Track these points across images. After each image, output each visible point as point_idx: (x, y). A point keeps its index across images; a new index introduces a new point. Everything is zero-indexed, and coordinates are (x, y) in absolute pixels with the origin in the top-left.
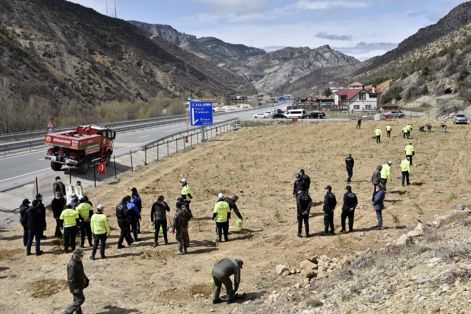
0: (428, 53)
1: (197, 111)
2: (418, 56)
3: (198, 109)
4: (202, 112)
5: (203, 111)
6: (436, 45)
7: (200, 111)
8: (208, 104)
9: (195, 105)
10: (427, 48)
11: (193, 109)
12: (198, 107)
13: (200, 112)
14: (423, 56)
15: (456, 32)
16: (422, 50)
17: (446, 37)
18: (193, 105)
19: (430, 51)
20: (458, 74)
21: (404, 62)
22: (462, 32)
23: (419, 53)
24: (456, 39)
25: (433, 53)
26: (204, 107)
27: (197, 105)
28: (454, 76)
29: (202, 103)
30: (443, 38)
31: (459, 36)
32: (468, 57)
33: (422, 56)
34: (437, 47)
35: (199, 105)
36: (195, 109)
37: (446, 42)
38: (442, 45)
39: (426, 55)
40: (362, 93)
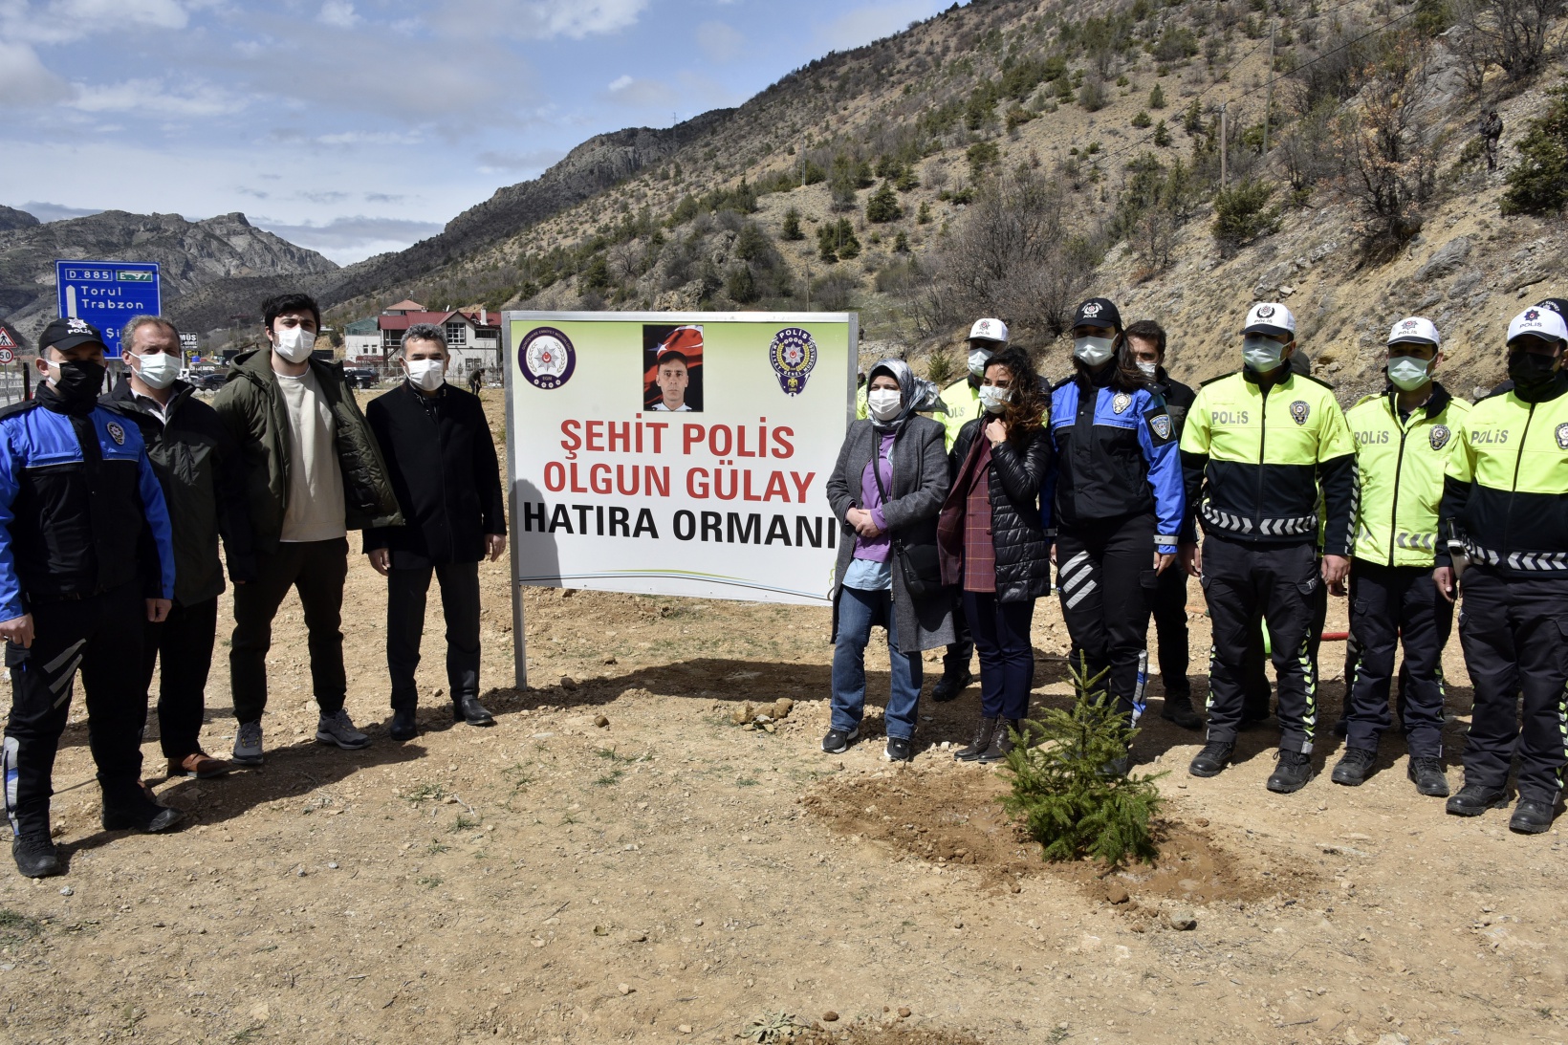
0: (540, 248)
1: (92, 298)
2: (512, 253)
3: (94, 292)
4: (111, 305)
5: (115, 299)
6: (556, 228)
7: (105, 298)
8: (138, 275)
9: (80, 274)
10: (533, 234)
11: (71, 291)
12: (92, 284)
13: (102, 305)
14: (528, 254)
15: (602, 199)
16: (524, 241)
17: (580, 210)
18: (72, 275)
19: (544, 244)
20: (699, 283)
21: (479, 266)
22: (616, 201)
23: (516, 247)
24: (604, 219)
25: (551, 249)
26: (123, 284)
27: (87, 274)
28: (689, 287)
29: (114, 269)
30: (573, 212)
31: (610, 210)
32: (710, 243)
33: (523, 255)
34: (559, 233)
35: (96, 275)
36: (79, 295)
37: (581, 224)
38: (572, 229)
39: (533, 251)
40: (456, 325)
